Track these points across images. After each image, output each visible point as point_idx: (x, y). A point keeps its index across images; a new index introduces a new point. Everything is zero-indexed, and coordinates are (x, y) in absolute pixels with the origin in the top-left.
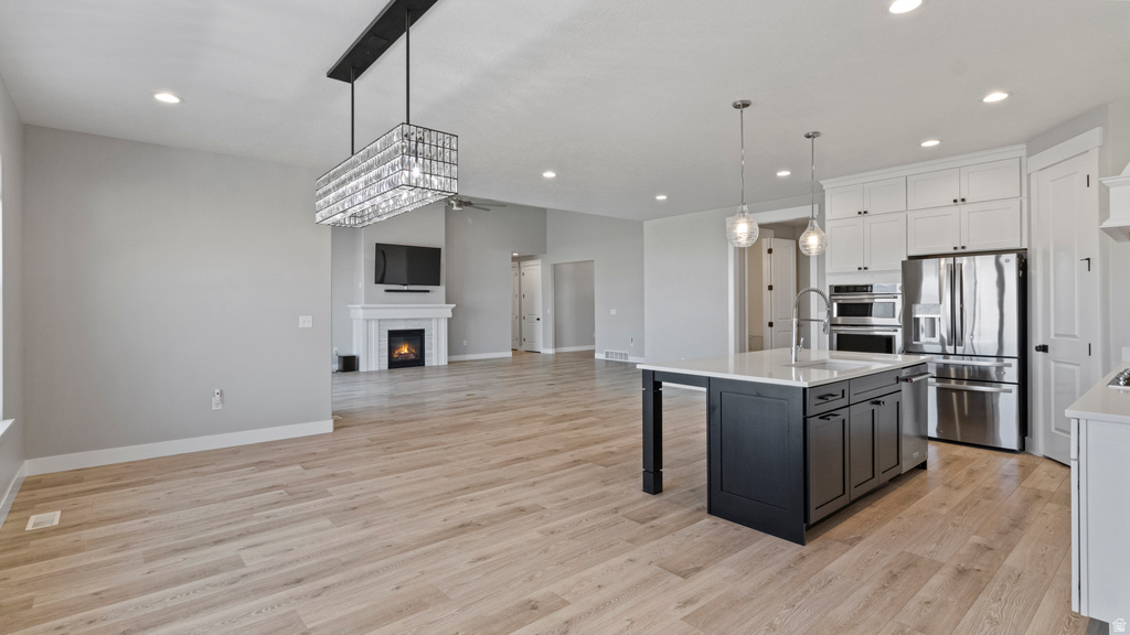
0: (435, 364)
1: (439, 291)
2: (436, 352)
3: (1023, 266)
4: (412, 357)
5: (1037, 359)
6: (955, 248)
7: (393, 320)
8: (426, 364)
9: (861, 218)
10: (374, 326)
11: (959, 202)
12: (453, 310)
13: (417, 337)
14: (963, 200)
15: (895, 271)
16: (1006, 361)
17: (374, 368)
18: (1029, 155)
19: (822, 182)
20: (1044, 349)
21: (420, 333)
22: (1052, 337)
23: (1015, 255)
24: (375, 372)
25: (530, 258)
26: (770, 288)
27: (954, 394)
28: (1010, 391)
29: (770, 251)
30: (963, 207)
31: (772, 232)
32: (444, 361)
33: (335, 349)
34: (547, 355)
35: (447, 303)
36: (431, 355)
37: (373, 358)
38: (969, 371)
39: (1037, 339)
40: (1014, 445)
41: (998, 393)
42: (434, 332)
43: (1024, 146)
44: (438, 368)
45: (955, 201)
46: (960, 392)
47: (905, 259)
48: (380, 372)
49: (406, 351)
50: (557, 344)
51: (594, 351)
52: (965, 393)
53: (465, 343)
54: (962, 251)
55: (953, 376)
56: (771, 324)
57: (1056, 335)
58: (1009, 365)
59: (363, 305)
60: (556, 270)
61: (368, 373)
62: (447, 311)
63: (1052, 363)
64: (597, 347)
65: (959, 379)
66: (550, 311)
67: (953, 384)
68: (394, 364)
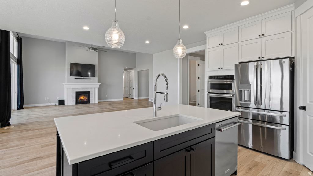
0: (93, 102)
1: (96, 79)
2: (94, 99)
3: (292, 66)
4: (85, 100)
5: (299, 113)
6: (259, 58)
7: (78, 88)
8: (90, 103)
9: (220, 47)
10: (70, 90)
11: (261, 36)
12: (100, 85)
13: (87, 94)
14: (263, 35)
15: (232, 69)
16: (284, 113)
17: (70, 104)
18: (296, 7)
19: (205, 33)
20: (304, 108)
21: (88, 93)
22: (308, 102)
23: (288, 59)
24: (71, 106)
25: (132, 69)
26: (199, 78)
27: (260, 128)
28: (285, 129)
29: (199, 65)
30: (263, 38)
31: (200, 58)
32: (97, 101)
33: (58, 98)
34: (136, 100)
35: (98, 83)
36: (92, 100)
37: (70, 100)
38: (268, 117)
39: (299, 102)
40: (287, 157)
41: (280, 130)
42: (93, 92)
43: (293, 5)
44: (95, 104)
45: (259, 36)
46: (263, 128)
47: (237, 63)
48: (72, 105)
49: (83, 98)
50: (139, 96)
51: (148, 99)
52: (266, 128)
53: (106, 96)
54: (263, 59)
55: (260, 120)
56: (199, 91)
57: (310, 101)
58: (285, 116)
59: (66, 83)
60: (139, 73)
61: (68, 106)
62: (98, 85)
63: (308, 116)
64: (149, 98)
65: (263, 121)
66: (137, 86)
67: (260, 124)
68: (78, 102)
